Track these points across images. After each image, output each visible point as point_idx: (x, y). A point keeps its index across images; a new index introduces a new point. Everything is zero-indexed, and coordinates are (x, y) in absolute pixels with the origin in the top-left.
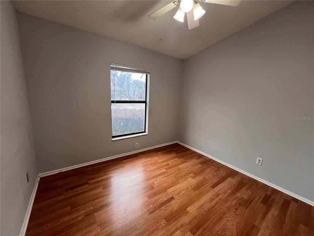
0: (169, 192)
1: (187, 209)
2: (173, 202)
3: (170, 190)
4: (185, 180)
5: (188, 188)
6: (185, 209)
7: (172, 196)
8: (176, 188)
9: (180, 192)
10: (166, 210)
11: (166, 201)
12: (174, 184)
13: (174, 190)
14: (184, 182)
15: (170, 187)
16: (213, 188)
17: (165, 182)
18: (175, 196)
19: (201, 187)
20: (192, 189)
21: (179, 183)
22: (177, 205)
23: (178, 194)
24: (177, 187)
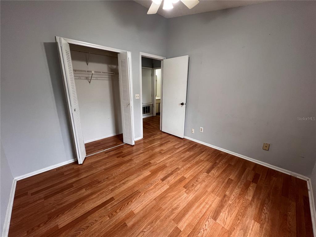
0: (166, 185)
1: (151, 173)
2: (162, 177)
3: (166, 187)
4: (146, 207)
5: (145, 193)
6: (152, 173)
7: (164, 182)
8: (159, 191)
9: (155, 187)
10: (167, 171)
11: (169, 177)
12: (162, 197)
13: (161, 189)
14: (148, 202)
15: (166, 192)
16: (113, 198)
17: (174, 198)
18: (160, 182)
19: (127, 197)
20: (140, 192)
21: (155, 199)
22: (159, 175)
23: (157, 185)
24: (159, 193)
